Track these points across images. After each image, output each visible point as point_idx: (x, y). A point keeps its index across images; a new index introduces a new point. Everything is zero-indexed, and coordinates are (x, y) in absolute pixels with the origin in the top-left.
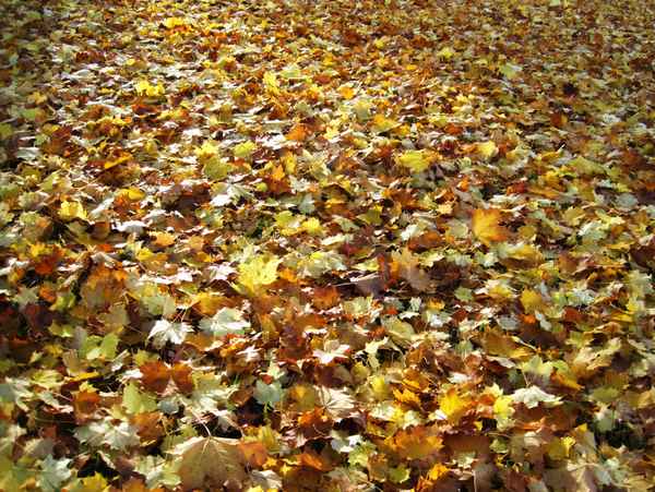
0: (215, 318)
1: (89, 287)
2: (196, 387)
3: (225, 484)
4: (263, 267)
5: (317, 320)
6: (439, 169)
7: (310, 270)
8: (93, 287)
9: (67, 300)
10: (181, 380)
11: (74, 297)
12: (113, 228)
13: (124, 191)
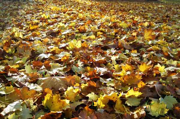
0: (60, 54)
1: (20, 48)
2: (52, 68)
3: (59, 89)
4: (77, 43)
5: (94, 54)
6: (131, 28)
7: (92, 45)
8: (21, 47)
9: (12, 51)
10: (47, 66)
11: (15, 50)
12: (31, 39)
13: (35, 32)
